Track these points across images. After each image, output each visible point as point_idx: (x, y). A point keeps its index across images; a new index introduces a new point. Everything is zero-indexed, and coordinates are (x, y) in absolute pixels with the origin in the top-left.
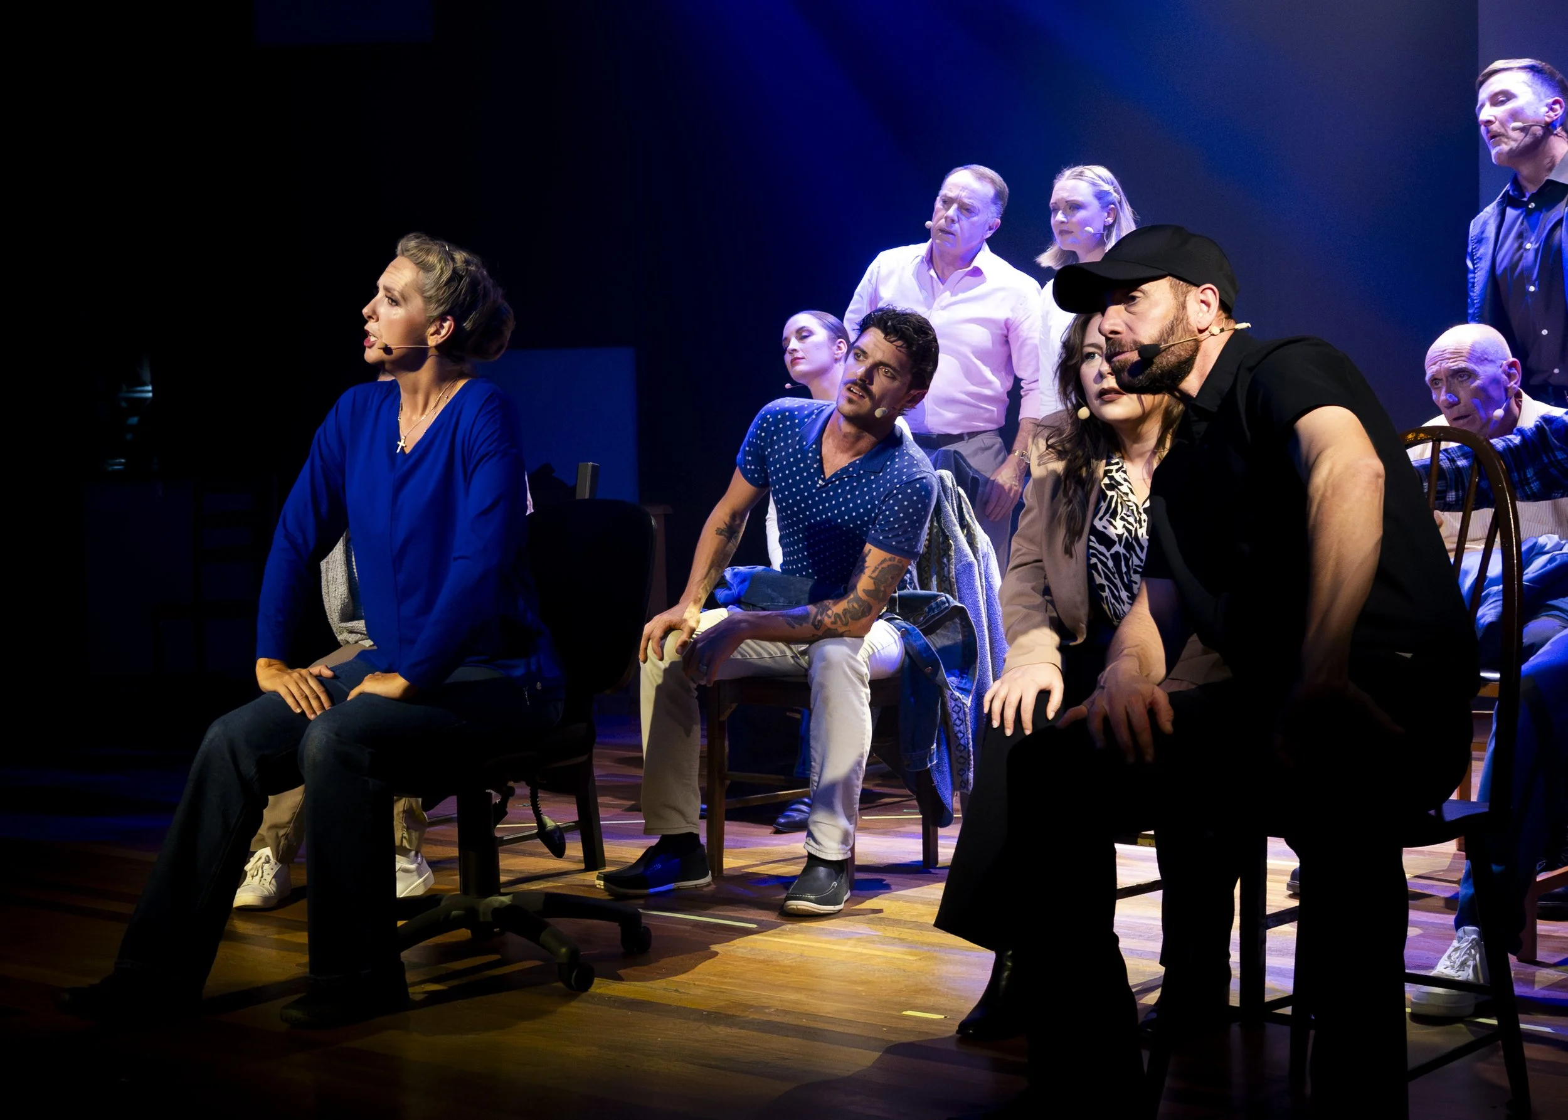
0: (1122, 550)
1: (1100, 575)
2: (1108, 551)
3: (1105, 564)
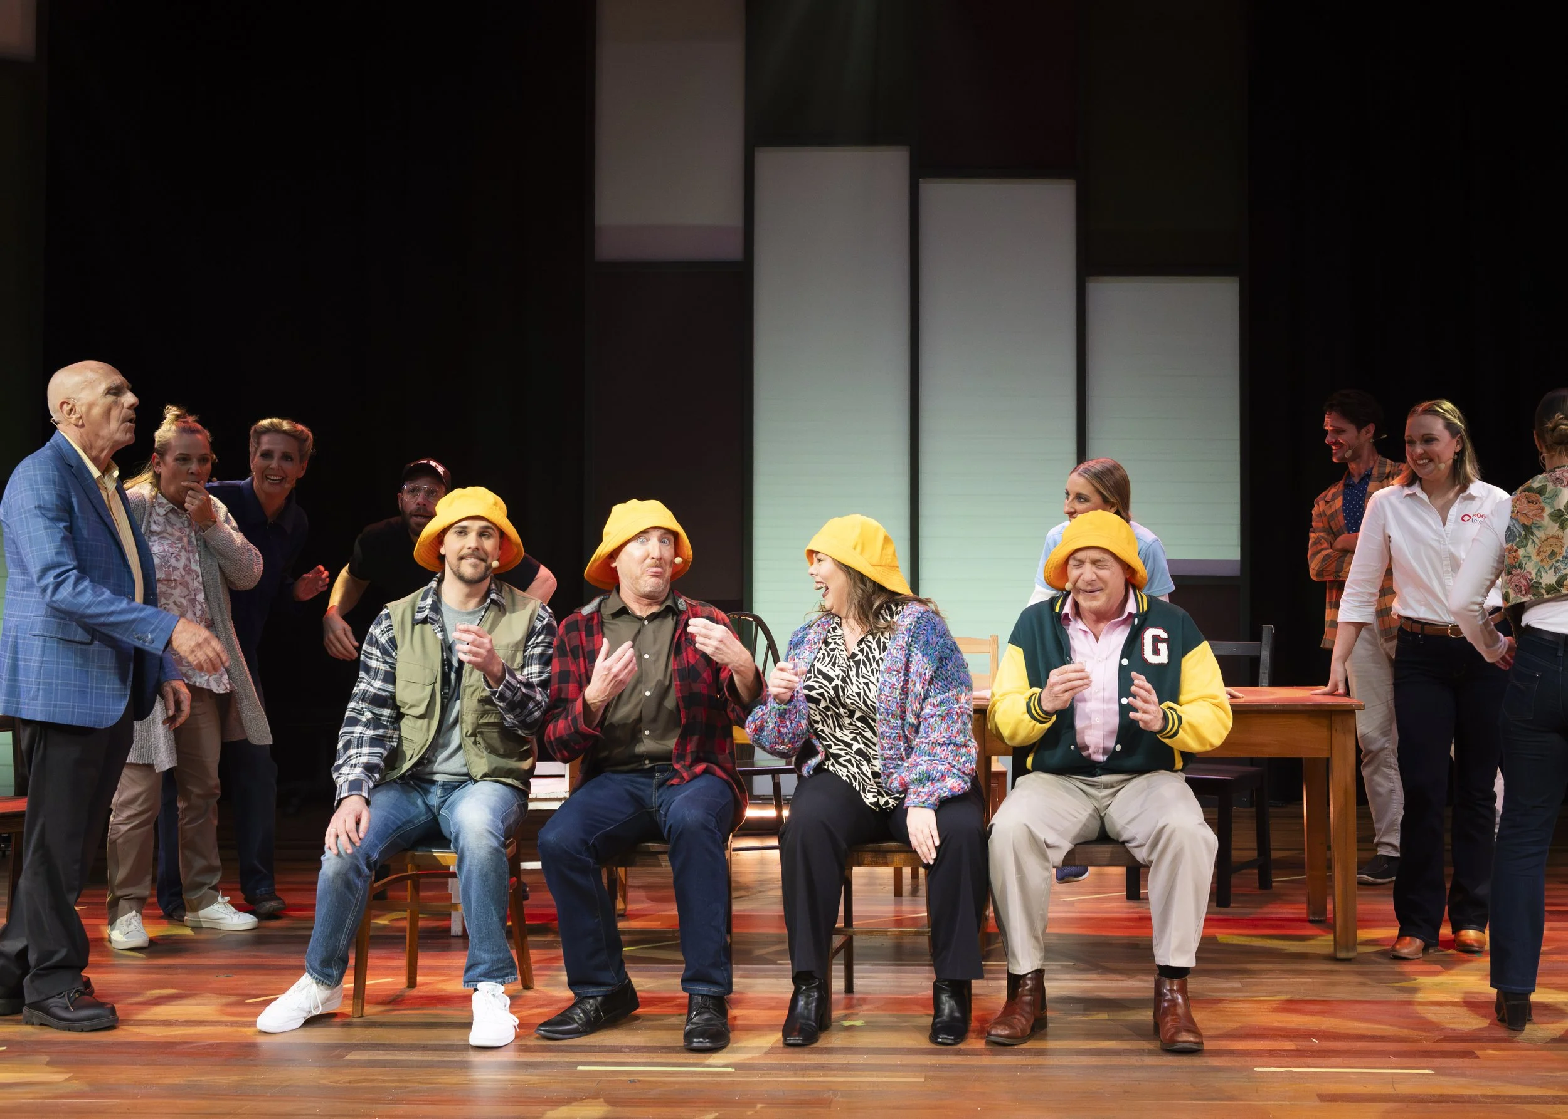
0: (839, 683)
1: (825, 699)
2: (830, 684)
3: (828, 693)
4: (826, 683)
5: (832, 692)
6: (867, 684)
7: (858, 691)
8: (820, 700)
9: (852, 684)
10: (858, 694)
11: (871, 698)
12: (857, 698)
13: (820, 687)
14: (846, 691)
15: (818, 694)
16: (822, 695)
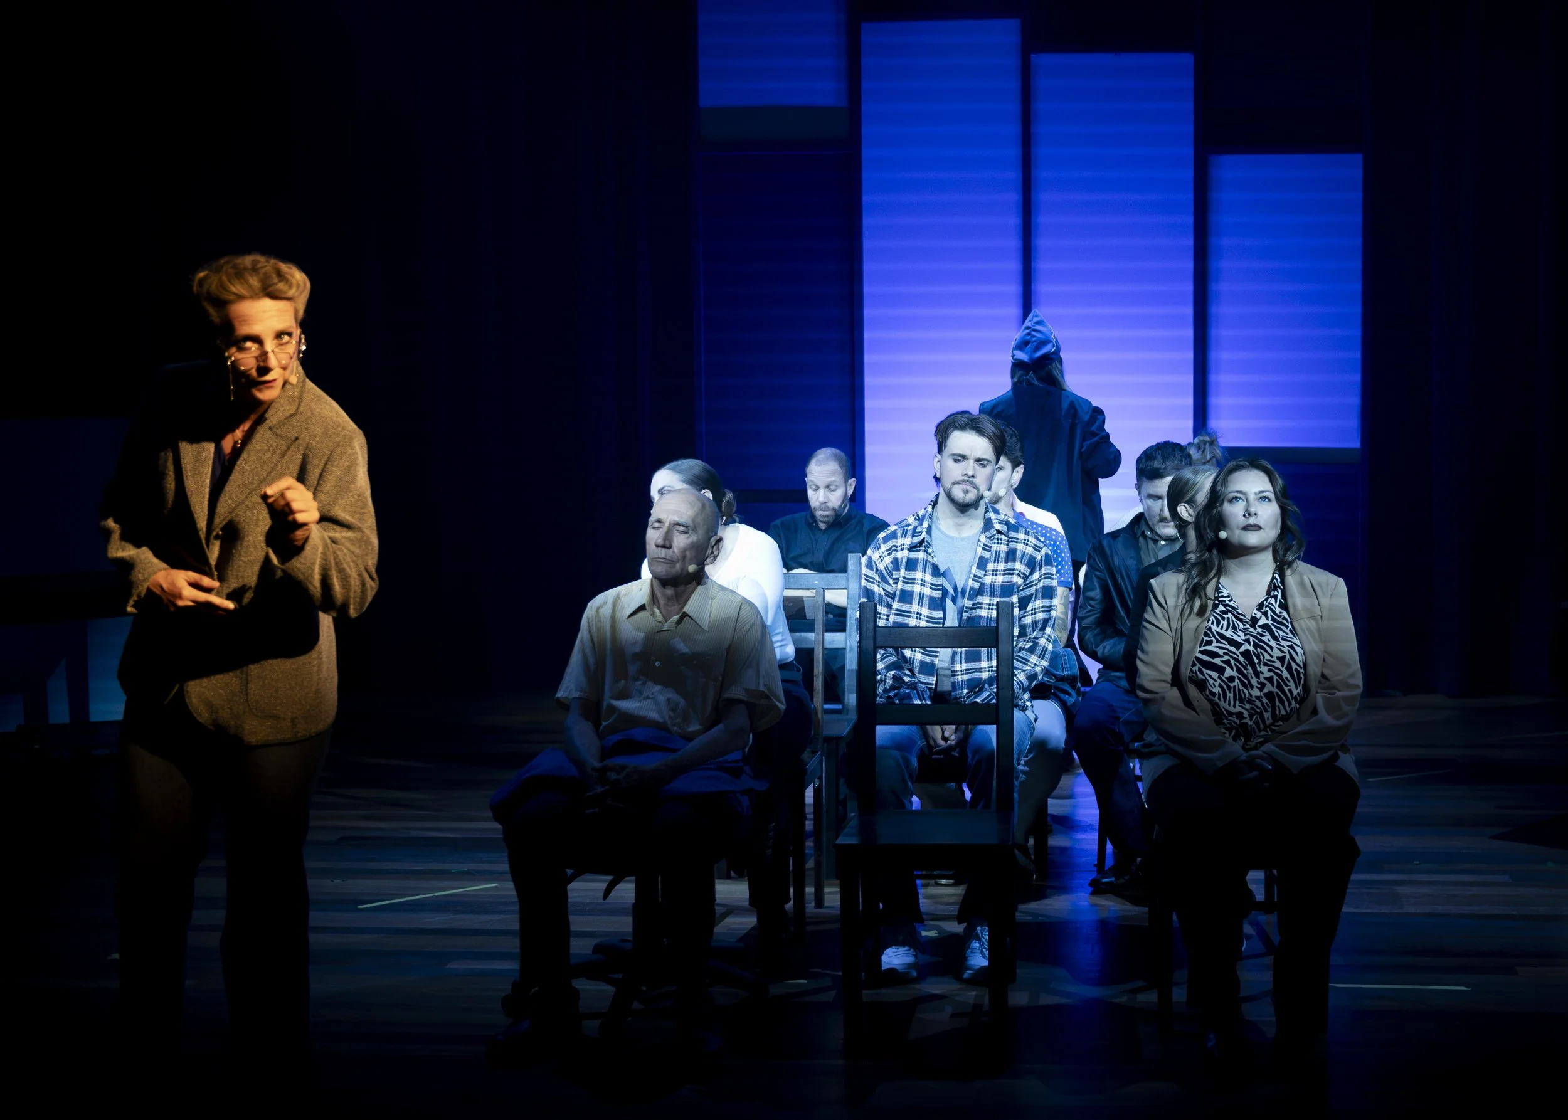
4: (1233, 649)
5: (1242, 659)
6: (1291, 647)
7: (1281, 655)
8: (1225, 668)
9: (1272, 648)
10: (1281, 659)
11: (1298, 661)
12: (1278, 664)
13: (1225, 653)
14: (1261, 657)
15: (1222, 662)
16: (1227, 662)
